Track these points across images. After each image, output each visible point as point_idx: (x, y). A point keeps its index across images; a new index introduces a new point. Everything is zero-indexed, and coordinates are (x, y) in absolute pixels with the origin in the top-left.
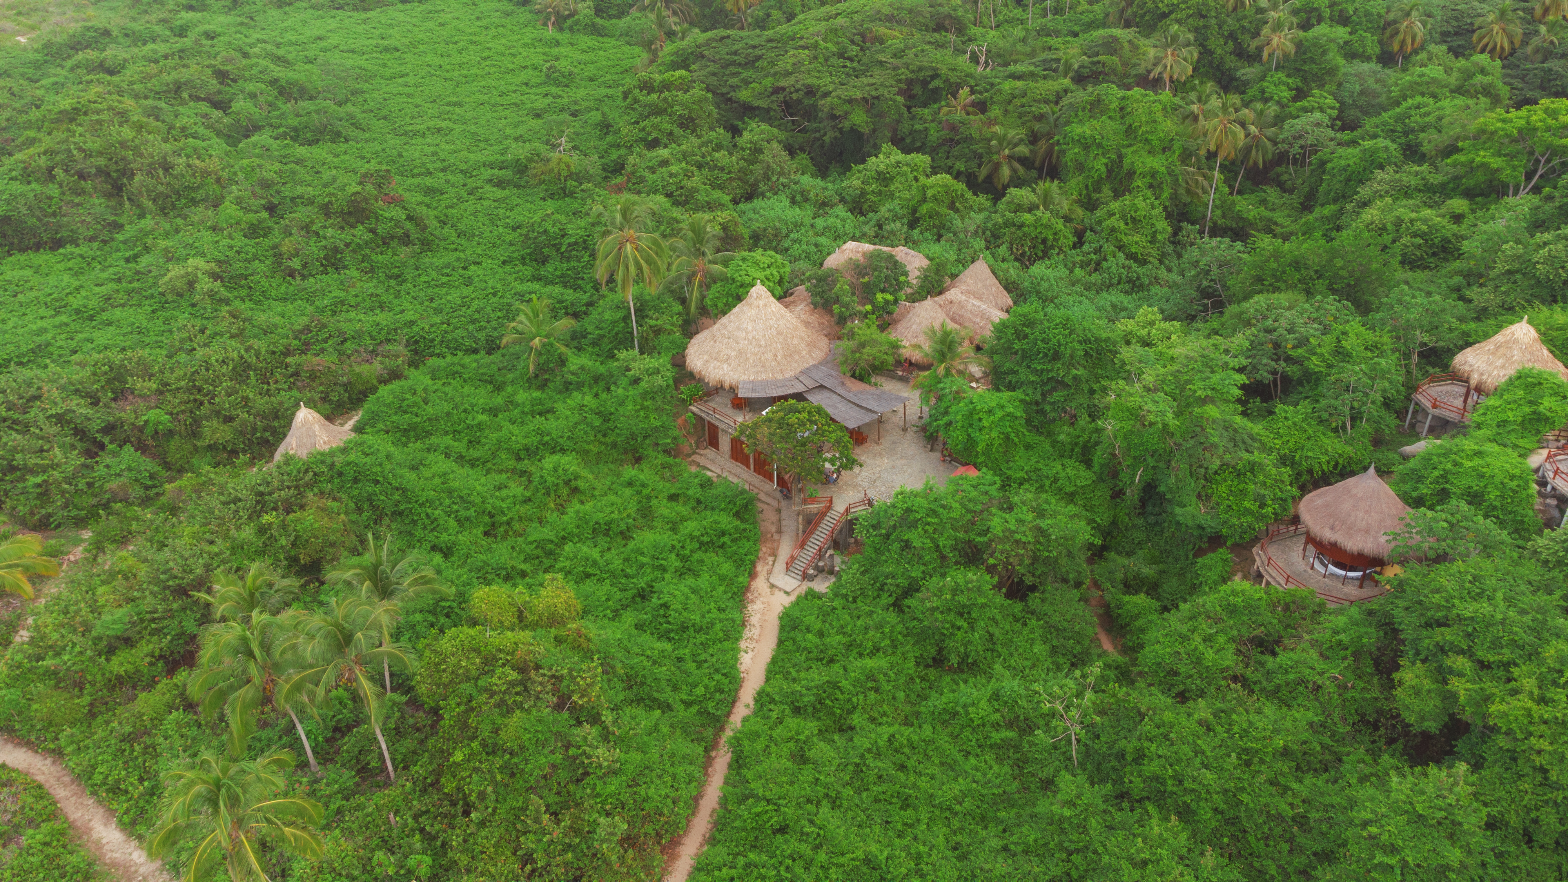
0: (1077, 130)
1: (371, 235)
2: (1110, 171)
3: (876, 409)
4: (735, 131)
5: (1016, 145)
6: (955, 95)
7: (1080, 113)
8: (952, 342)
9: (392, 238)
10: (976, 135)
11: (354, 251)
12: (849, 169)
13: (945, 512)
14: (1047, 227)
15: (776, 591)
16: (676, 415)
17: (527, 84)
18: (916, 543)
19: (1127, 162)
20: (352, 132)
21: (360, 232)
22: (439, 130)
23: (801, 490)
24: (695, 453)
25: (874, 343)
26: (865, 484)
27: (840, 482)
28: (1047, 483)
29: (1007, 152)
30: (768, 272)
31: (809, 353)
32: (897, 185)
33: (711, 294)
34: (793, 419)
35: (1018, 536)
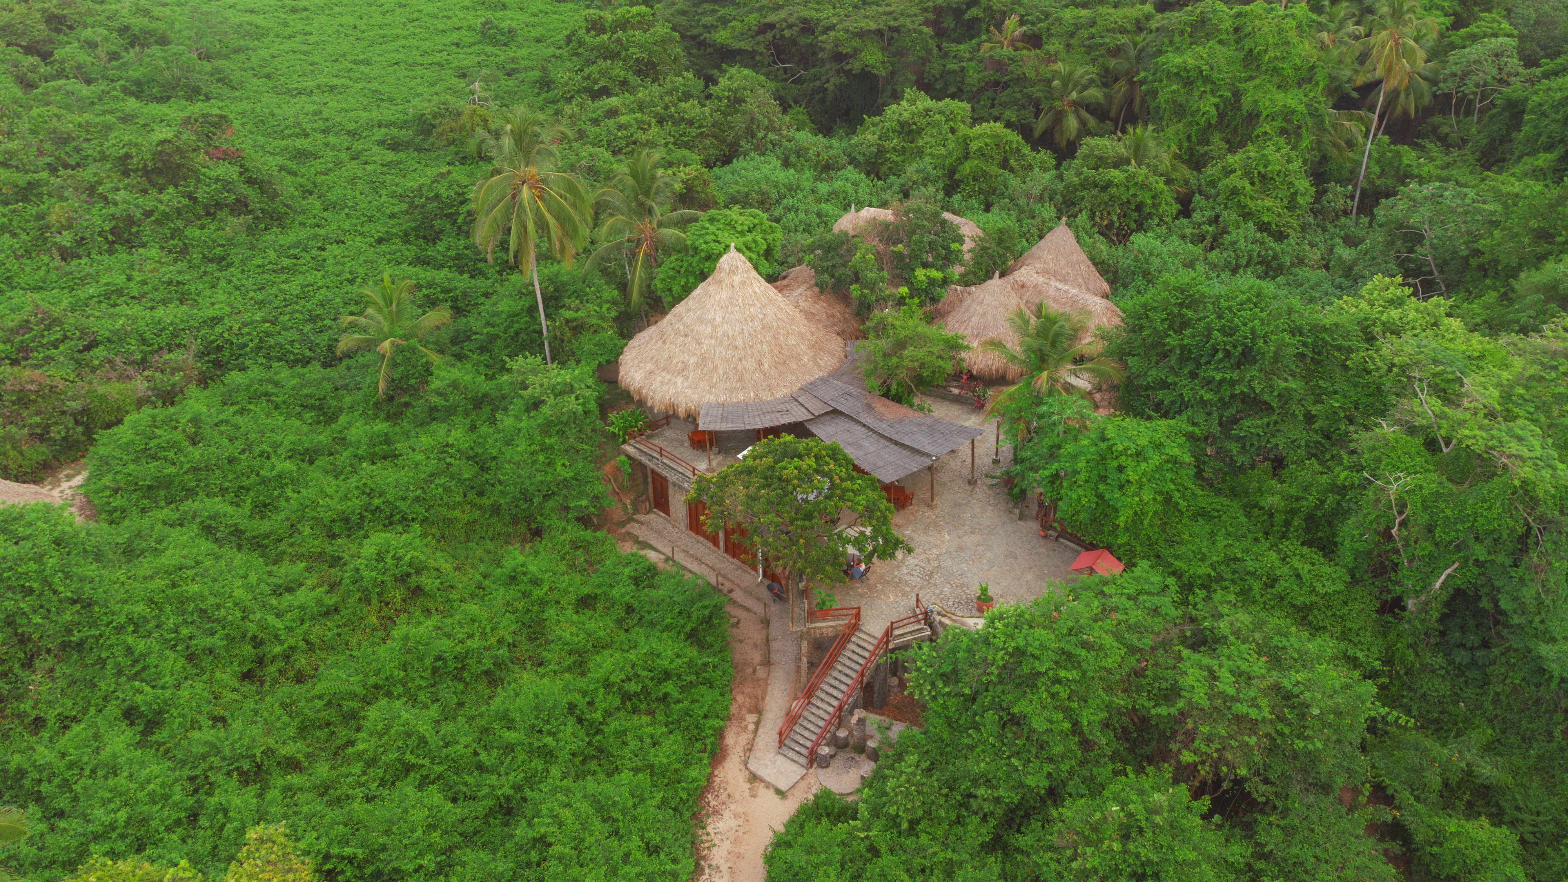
0: (1173, 60)
1: (185, 201)
2: (1221, 116)
3: (928, 449)
4: (710, 80)
5: (1085, 88)
6: (999, 26)
7: (1177, 39)
8: (1057, 335)
9: (219, 205)
10: (1031, 75)
11: (157, 222)
12: (861, 122)
13: (1092, 655)
14: (1144, 187)
15: (761, 790)
16: (598, 461)
17: (457, 45)
18: (1039, 724)
19: (1247, 102)
20: (215, 88)
21: (171, 197)
22: (332, 88)
23: (805, 593)
24: (631, 520)
25: (920, 340)
26: (915, 580)
27: (872, 578)
28: (1257, 586)
29: (1074, 95)
30: (749, 237)
31: (814, 358)
32: (927, 139)
33: (661, 273)
34: (790, 469)
35: (1241, 708)
